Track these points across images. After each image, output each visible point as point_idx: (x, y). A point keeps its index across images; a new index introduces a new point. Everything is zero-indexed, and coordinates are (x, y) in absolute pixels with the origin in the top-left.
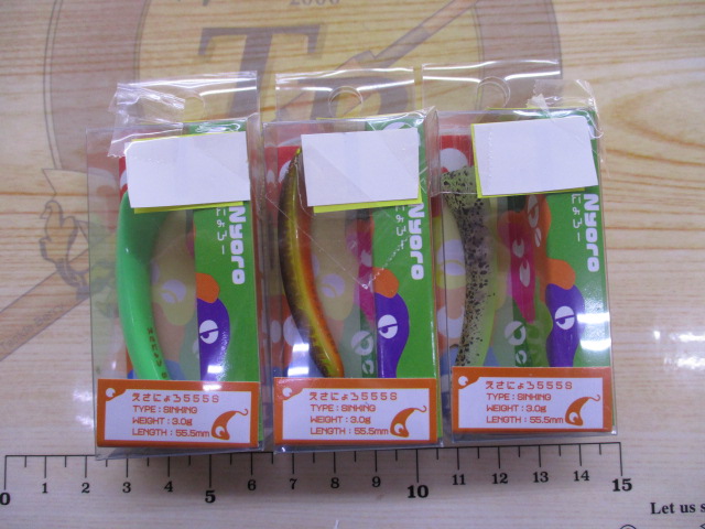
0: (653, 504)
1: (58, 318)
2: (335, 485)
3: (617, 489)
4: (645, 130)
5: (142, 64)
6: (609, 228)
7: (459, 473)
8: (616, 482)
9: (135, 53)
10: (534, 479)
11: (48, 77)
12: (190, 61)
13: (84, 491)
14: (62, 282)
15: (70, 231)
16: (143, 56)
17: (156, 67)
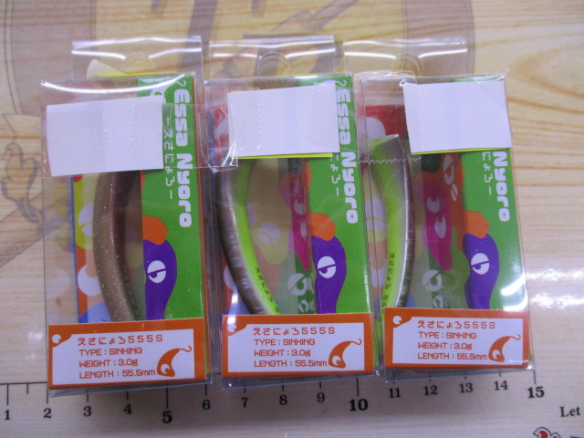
0: (562, 409)
1: (19, 253)
2: (283, 402)
3: (531, 396)
4: (546, 84)
5: (99, 18)
6: (518, 168)
7: (394, 387)
8: (531, 390)
9: (91, 8)
10: (460, 390)
11: (8, 30)
12: (143, 16)
13: (45, 416)
14: (23, 219)
15: (31, 172)
16: (100, 11)
17: (112, 22)
